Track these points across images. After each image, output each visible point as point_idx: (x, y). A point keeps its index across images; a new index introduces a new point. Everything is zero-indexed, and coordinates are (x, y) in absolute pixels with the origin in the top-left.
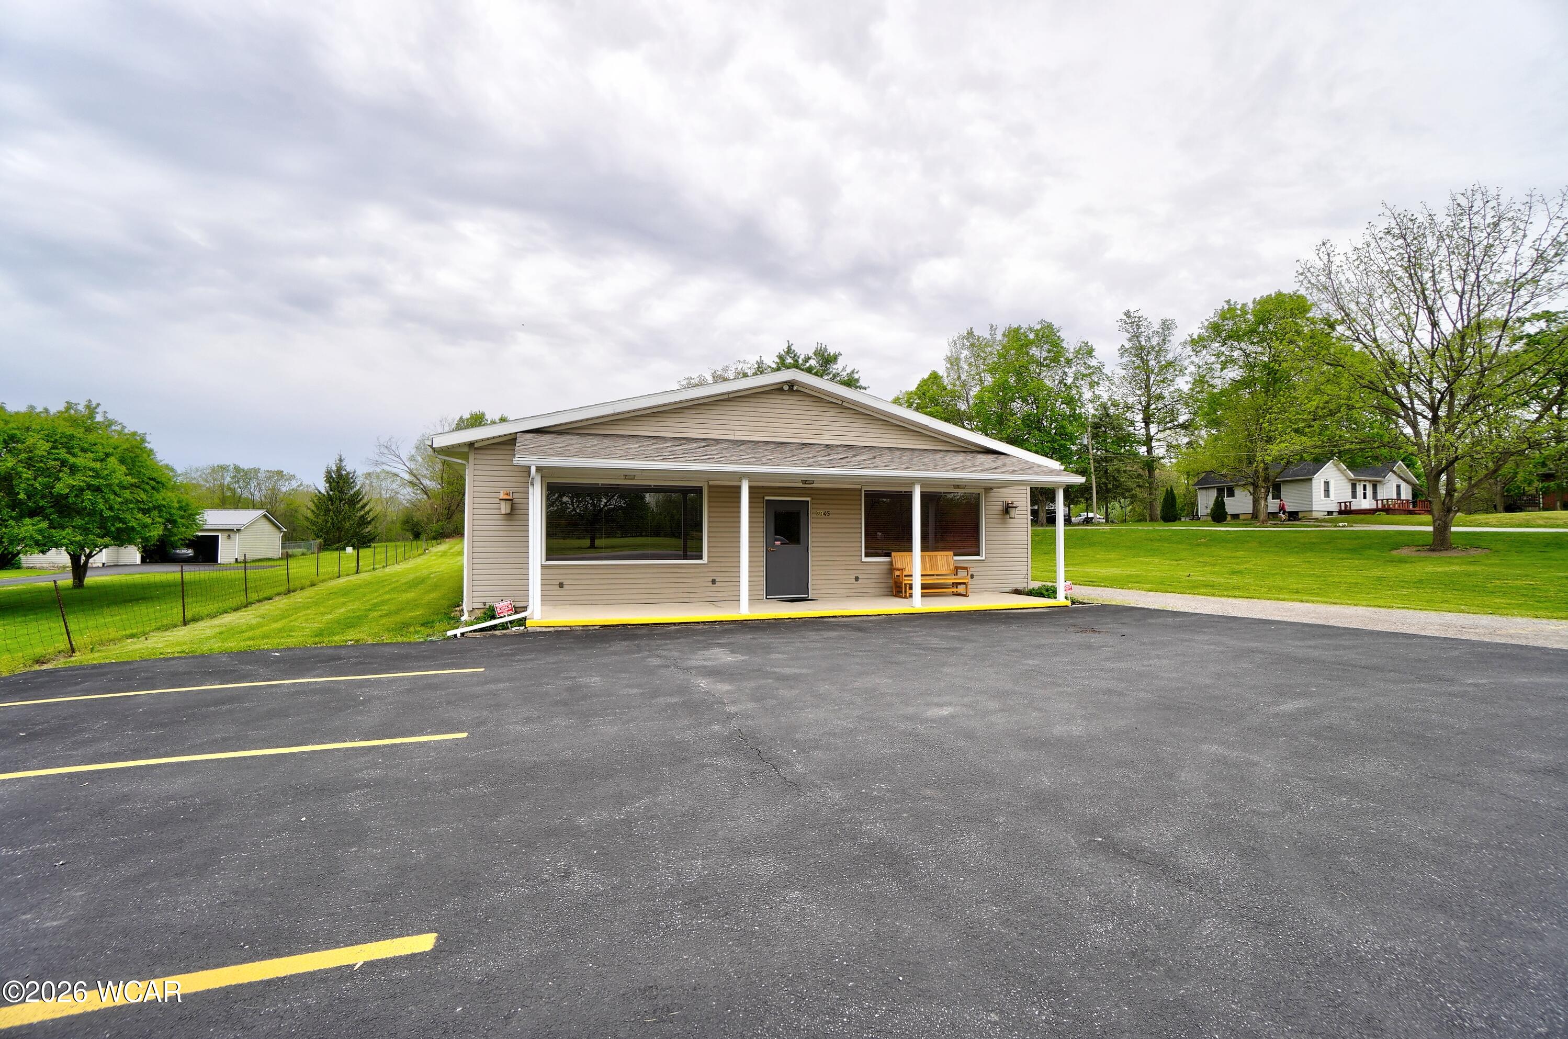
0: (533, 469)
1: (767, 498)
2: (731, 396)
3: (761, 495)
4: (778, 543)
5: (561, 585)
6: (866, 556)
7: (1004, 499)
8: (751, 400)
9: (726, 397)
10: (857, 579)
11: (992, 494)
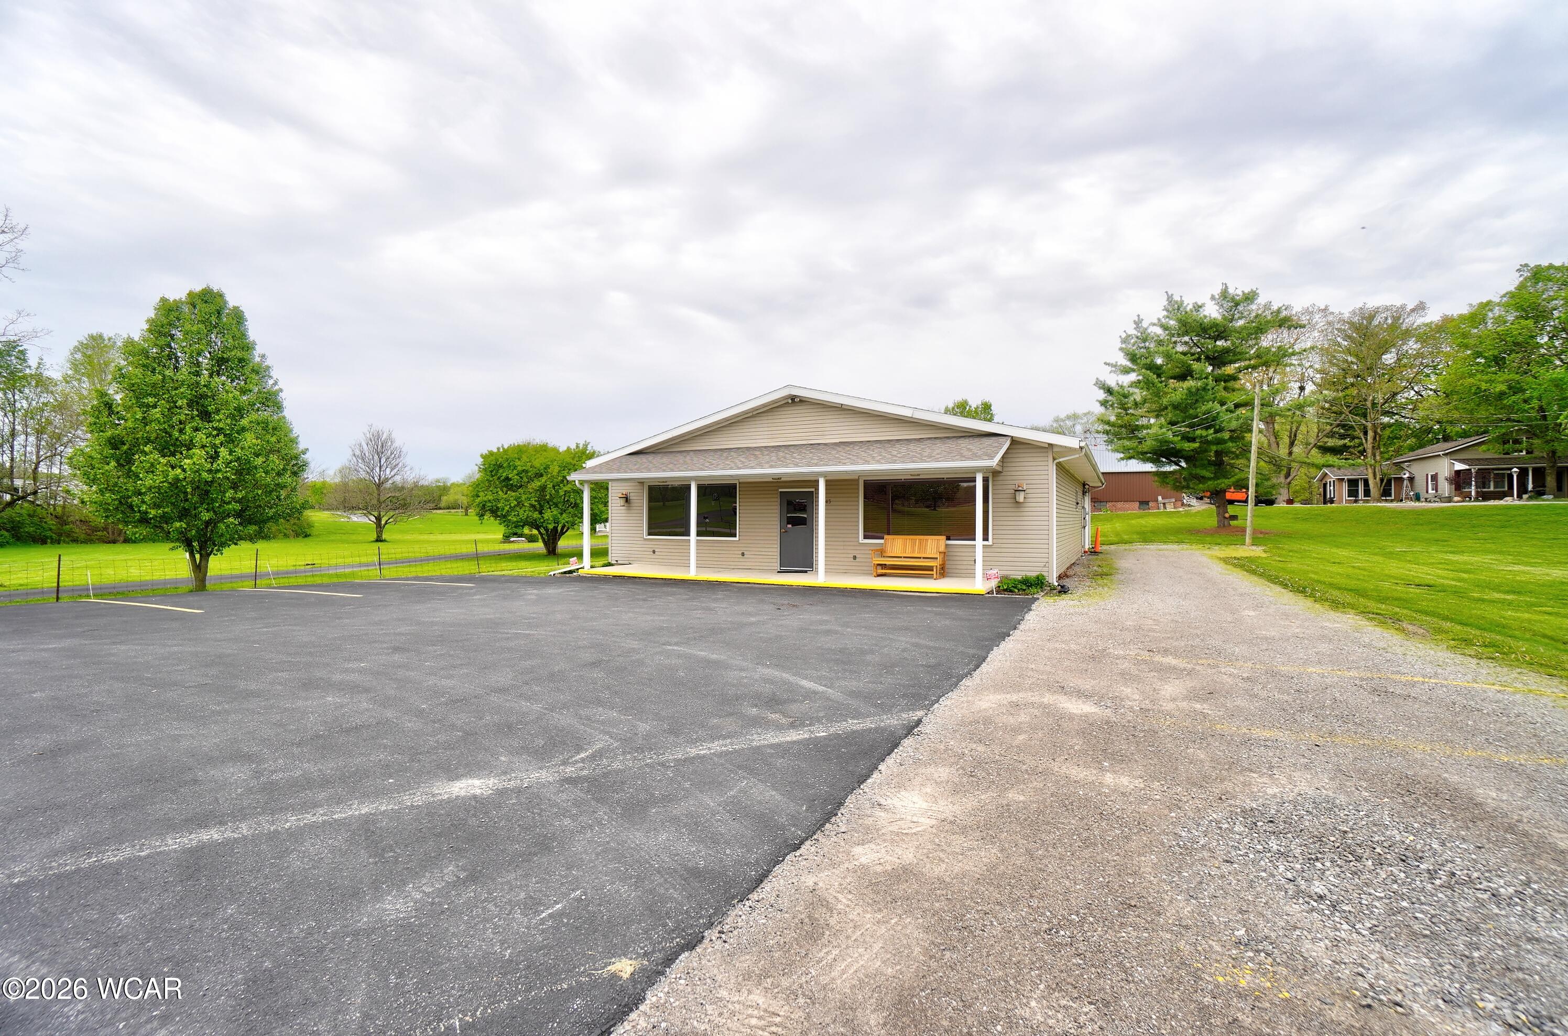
0: (577, 482)
1: (780, 490)
2: (754, 413)
3: (776, 488)
4: (790, 526)
5: (654, 552)
6: (865, 537)
7: (1017, 482)
8: (769, 414)
9: (751, 414)
10: (855, 558)
11: (1001, 478)
